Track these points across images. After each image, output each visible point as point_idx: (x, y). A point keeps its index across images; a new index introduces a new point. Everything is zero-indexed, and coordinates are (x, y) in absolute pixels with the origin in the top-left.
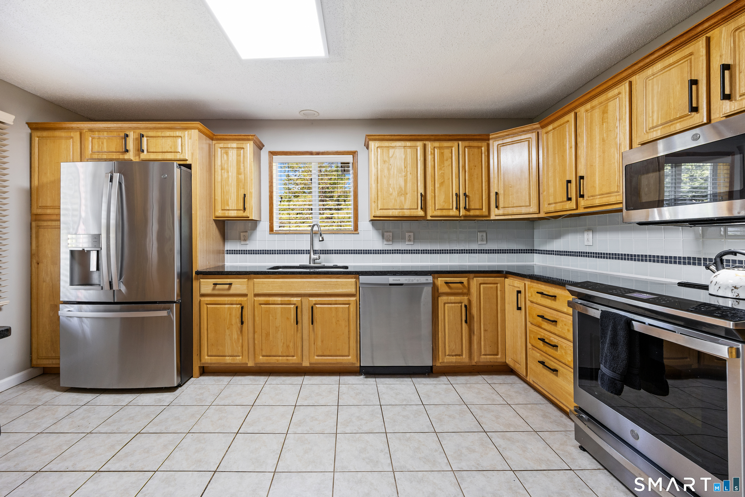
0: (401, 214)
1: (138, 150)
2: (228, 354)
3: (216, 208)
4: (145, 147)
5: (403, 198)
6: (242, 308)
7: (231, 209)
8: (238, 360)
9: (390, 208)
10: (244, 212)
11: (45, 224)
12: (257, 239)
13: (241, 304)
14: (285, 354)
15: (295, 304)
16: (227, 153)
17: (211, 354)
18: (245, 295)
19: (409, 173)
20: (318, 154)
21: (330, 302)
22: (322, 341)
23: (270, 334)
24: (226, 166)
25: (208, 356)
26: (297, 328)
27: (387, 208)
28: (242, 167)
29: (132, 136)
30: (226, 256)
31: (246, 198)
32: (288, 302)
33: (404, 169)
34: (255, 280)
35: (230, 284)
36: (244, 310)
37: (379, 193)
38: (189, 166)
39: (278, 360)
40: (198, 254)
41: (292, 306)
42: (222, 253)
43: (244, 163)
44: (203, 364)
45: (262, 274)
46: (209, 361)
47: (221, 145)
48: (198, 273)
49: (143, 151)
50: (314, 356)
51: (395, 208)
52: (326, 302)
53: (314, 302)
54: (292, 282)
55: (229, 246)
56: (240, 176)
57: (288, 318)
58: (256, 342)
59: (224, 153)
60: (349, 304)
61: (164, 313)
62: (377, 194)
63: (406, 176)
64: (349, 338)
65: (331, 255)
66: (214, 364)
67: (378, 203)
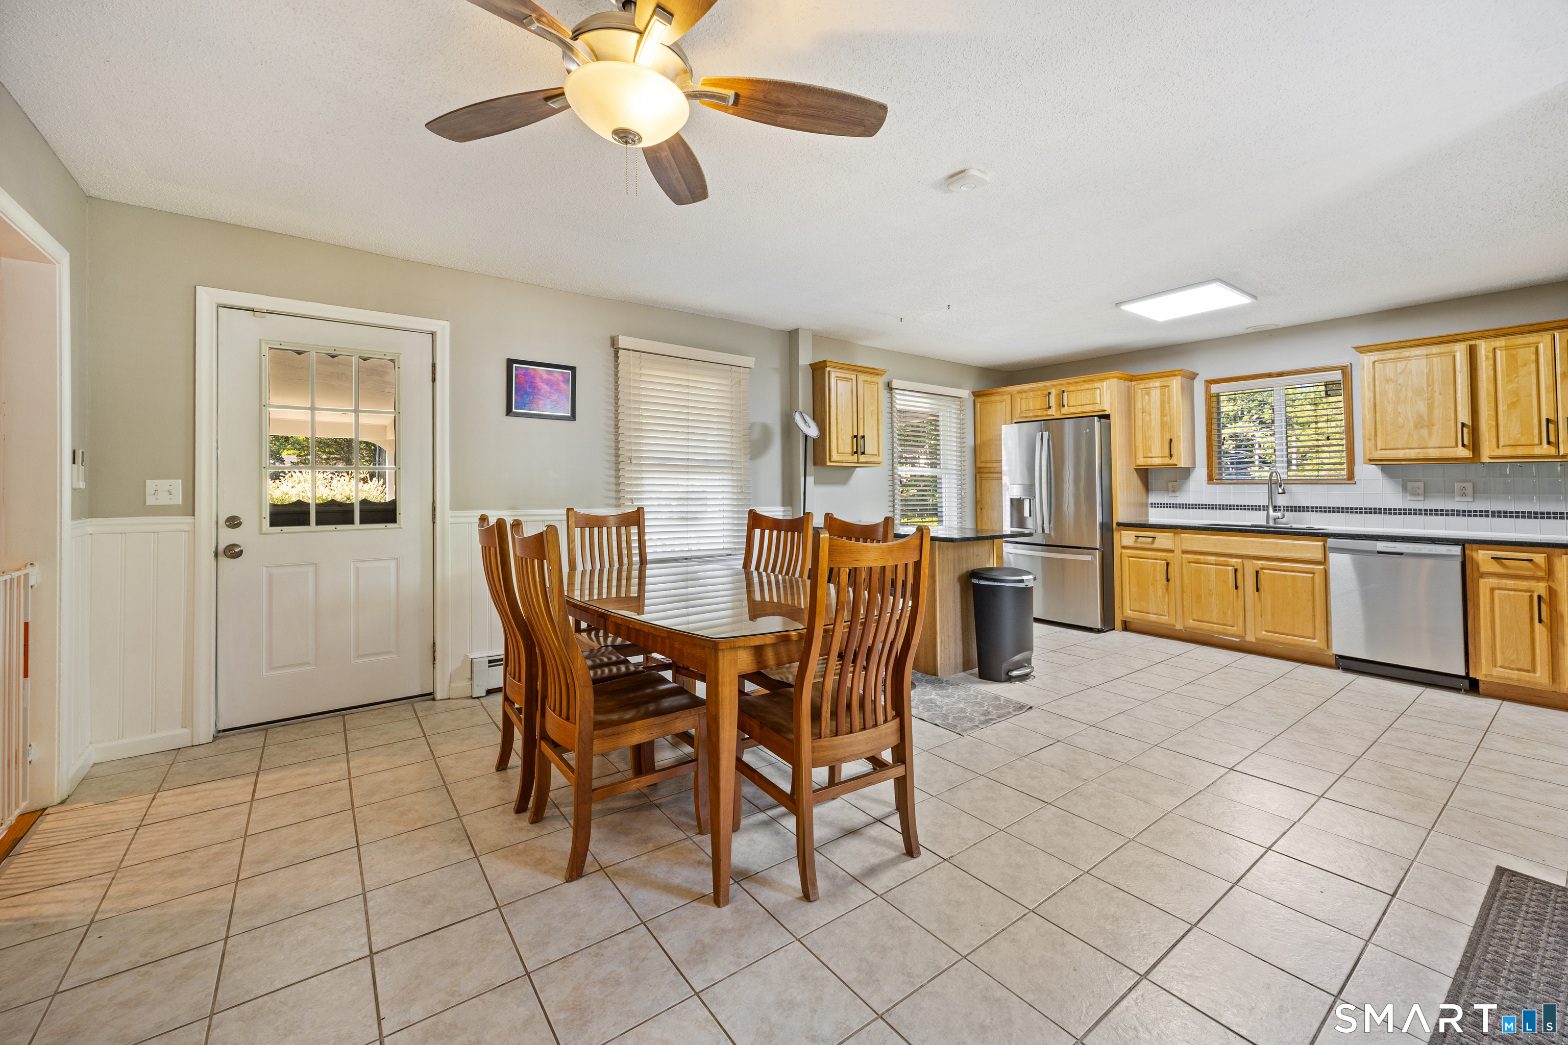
0: (1421, 456)
1: (1060, 405)
2: (1152, 612)
3: (1137, 456)
4: (1065, 403)
5: (1425, 432)
6: (1168, 564)
7: (1154, 456)
8: (1164, 619)
9: (1399, 447)
10: (1171, 459)
11: (986, 475)
12: (1191, 490)
13: (1166, 560)
14: (1221, 622)
15: (1233, 566)
16: (1148, 394)
17: (1134, 609)
18: (1172, 551)
19: (1436, 394)
20: (1280, 375)
21: (1284, 568)
22: (1273, 615)
23: (1201, 597)
24: (1147, 408)
25: (1131, 610)
26: (1237, 593)
27: (1393, 447)
28: (1167, 408)
29: (1054, 392)
30: (1150, 509)
31: (1172, 444)
32: (1225, 563)
33: (1428, 388)
34: (1182, 535)
35: (1154, 538)
36: (1169, 566)
37: (1379, 427)
38: (1107, 417)
39: (1212, 627)
40: (1119, 505)
41: (1230, 568)
42: (1145, 506)
43: (1169, 403)
44: (1125, 617)
45: (1191, 529)
46: (1132, 616)
47: (1142, 386)
48: (1119, 524)
49: (1064, 406)
50: (1262, 630)
51: (1409, 447)
52: (1277, 568)
53: (1260, 566)
54: (1229, 540)
55: (1153, 498)
56: (1165, 418)
57: (1224, 581)
58: (1185, 603)
59: (1145, 394)
60: (1313, 573)
61: (1088, 558)
62: (1375, 428)
63: (1431, 398)
64: (1314, 616)
65: (1306, 514)
66: (1137, 619)
67: (1376, 441)
